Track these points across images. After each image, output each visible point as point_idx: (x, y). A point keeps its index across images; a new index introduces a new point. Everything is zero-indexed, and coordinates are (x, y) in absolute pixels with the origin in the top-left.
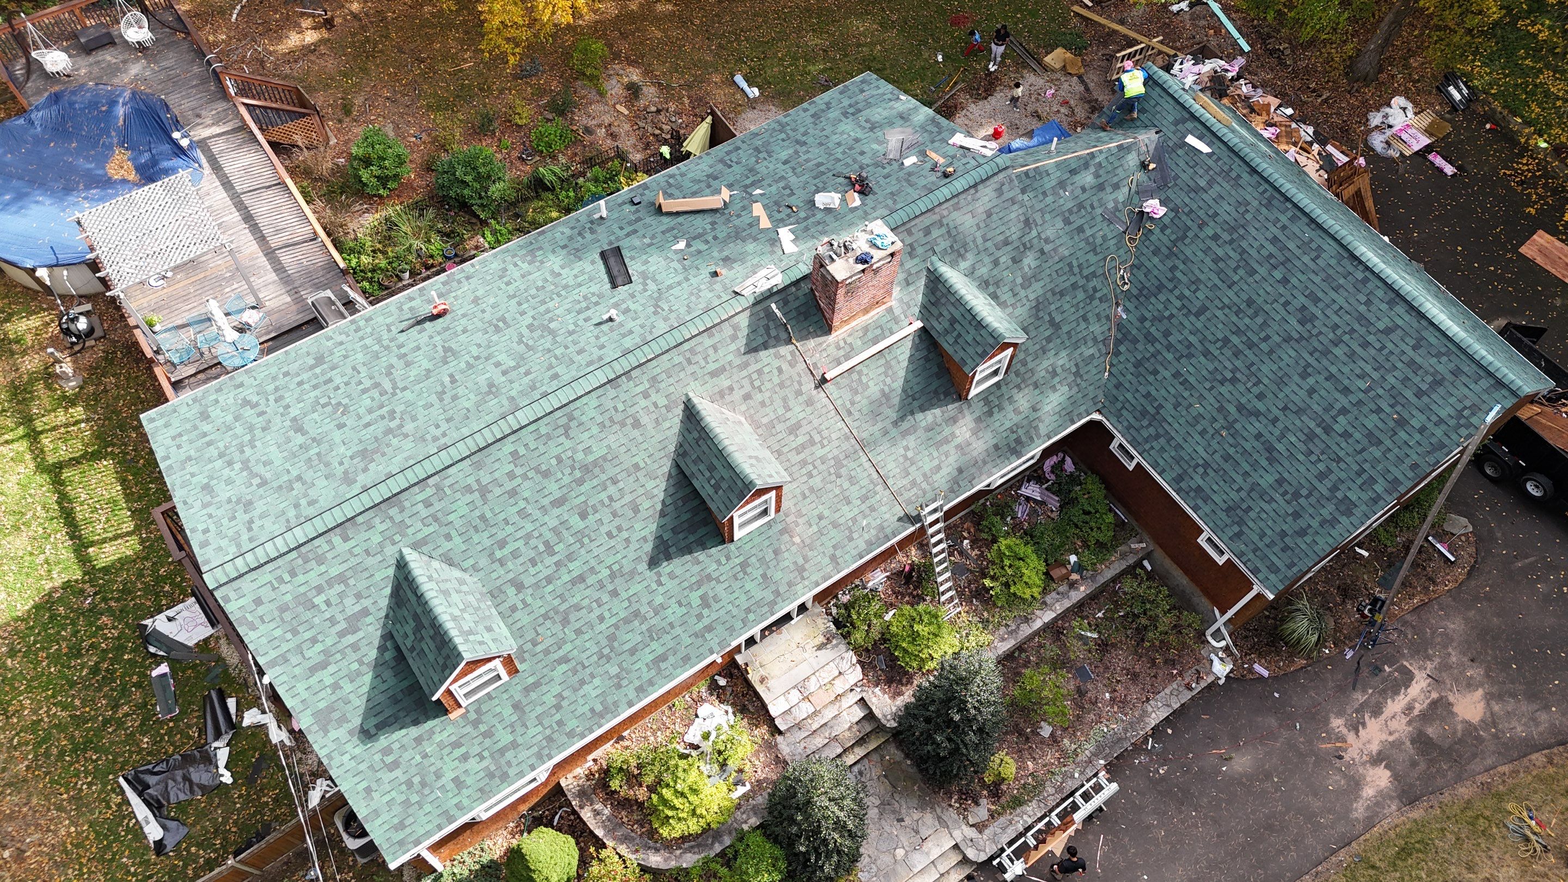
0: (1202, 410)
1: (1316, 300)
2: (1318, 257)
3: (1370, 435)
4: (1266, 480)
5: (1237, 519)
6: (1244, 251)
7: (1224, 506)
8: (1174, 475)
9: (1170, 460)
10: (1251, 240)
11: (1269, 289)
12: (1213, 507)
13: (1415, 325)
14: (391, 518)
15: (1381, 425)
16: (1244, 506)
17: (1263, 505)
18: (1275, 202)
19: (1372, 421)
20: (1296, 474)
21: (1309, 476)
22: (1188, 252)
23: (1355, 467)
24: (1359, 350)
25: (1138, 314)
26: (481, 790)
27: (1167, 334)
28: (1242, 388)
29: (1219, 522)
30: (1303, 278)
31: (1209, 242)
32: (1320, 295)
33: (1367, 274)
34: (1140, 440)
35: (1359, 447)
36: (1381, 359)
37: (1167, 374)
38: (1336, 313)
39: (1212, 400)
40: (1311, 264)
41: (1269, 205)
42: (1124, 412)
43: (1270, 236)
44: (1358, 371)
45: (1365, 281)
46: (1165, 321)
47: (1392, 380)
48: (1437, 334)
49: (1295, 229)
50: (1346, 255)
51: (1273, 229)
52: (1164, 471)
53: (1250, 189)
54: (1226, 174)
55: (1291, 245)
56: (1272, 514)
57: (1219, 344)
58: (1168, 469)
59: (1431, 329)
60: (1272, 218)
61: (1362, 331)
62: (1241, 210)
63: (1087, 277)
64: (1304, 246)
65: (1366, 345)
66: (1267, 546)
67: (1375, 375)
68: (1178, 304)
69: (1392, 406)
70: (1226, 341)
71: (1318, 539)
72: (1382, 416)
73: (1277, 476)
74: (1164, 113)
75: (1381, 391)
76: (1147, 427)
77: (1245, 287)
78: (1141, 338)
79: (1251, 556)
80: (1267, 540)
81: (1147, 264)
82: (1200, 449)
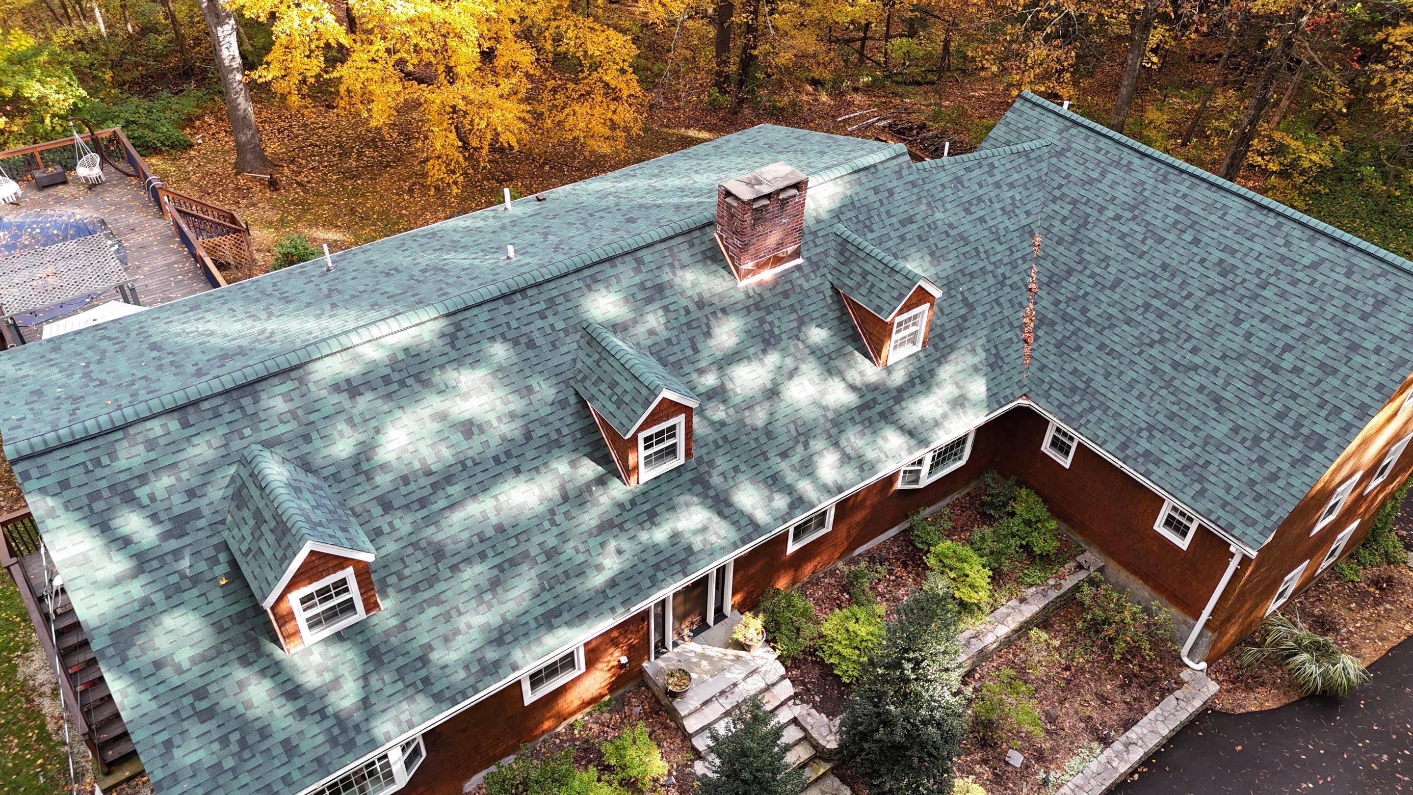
0: (1134, 375)
1: (1233, 252)
2: (1225, 214)
3: (1322, 366)
4: (1220, 430)
5: (1195, 477)
6: (1149, 224)
7: (1179, 466)
8: (1117, 443)
9: (1110, 430)
10: (1154, 213)
11: (1182, 251)
12: (1166, 468)
13: (1342, 254)
14: (242, 408)
15: (1332, 354)
16: (1201, 462)
17: (1221, 456)
18: (1171, 177)
19: (1320, 352)
20: (1251, 419)
21: (1266, 418)
22: (1092, 235)
23: (1316, 400)
24: (1290, 288)
25: (1051, 299)
26: (318, 760)
27: (1084, 311)
28: (1172, 346)
29: (1176, 484)
30: (1215, 235)
31: (1112, 223)
32: (1236, 246)
33: (1280, 219)
34: (1074, 415)
35: (1314, 380)
36: (1314, 291)
37: (1092, 348)
38: (1257, 259)
39: (1144, 364)
40: (1219, 221)
41: (1165, 180)
42: (1052, 392)
43: (1172, 206)
44: (1293, 308)
45: (1279, 226)
46: (1080, 301)
47: (1333, 310)
48: (1367, 258)
49: (1196, 195)
50: (1253, 206)
51: (1174, 199)
52: (1105, 442)
53: (1143, 171)
54: (1117, 164)
55: (1195, 209)
56: (1234, 464)
57: (1141, 310)
58: (1110, 439)
59: (1360, 255)
60: (1171, 190)
61: (1288, 270)
62: (1139, 189)
63: (994, 263)
64: (1210, 207)
65: (1295, 282)
66: (1236, 498)
67: (1314, 308)
68: (1091, 282)
69: (1339, 334)
70: (1147, 306)
71: (1292, 481)
72: (1331, 344)
73: (1231, 424)
74: (1048, 127)
75: (1323, 322)
76: (1079, 402)
77: (1156, 254)
78: (1057, 319)
79: (1221, 512)
80: (1235, 493)
81: (1053, 253)
82: (1140, 413)
